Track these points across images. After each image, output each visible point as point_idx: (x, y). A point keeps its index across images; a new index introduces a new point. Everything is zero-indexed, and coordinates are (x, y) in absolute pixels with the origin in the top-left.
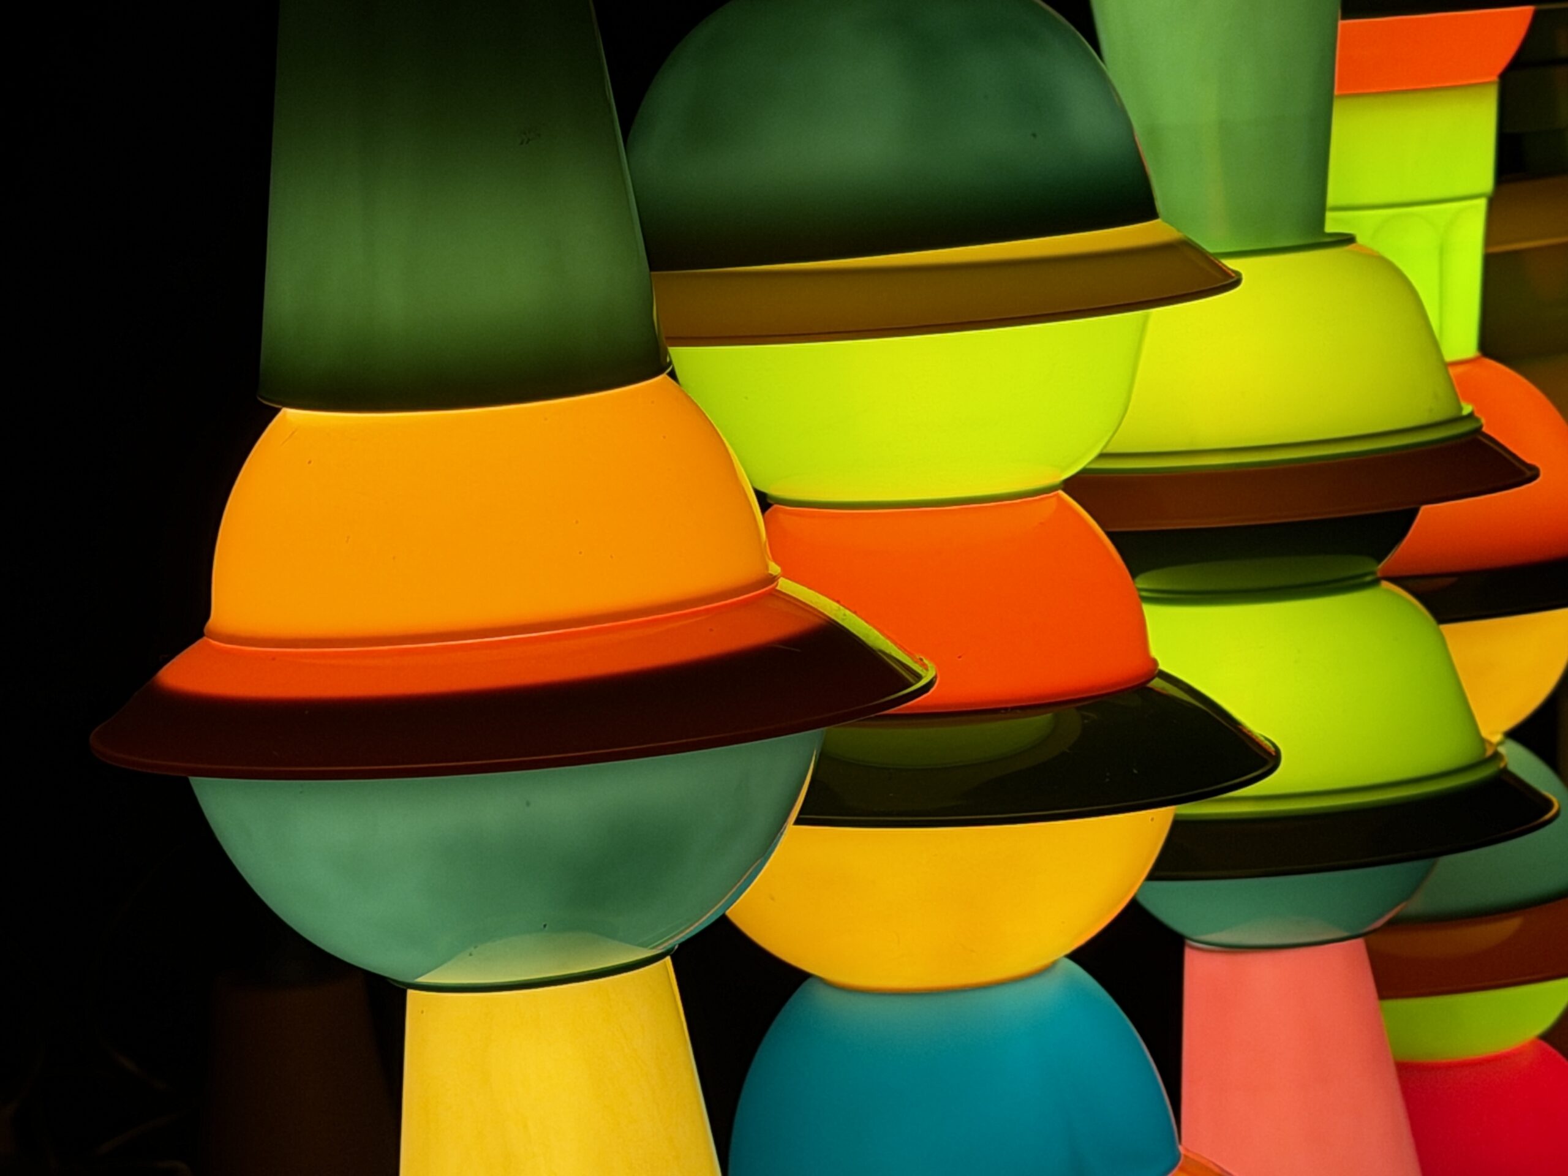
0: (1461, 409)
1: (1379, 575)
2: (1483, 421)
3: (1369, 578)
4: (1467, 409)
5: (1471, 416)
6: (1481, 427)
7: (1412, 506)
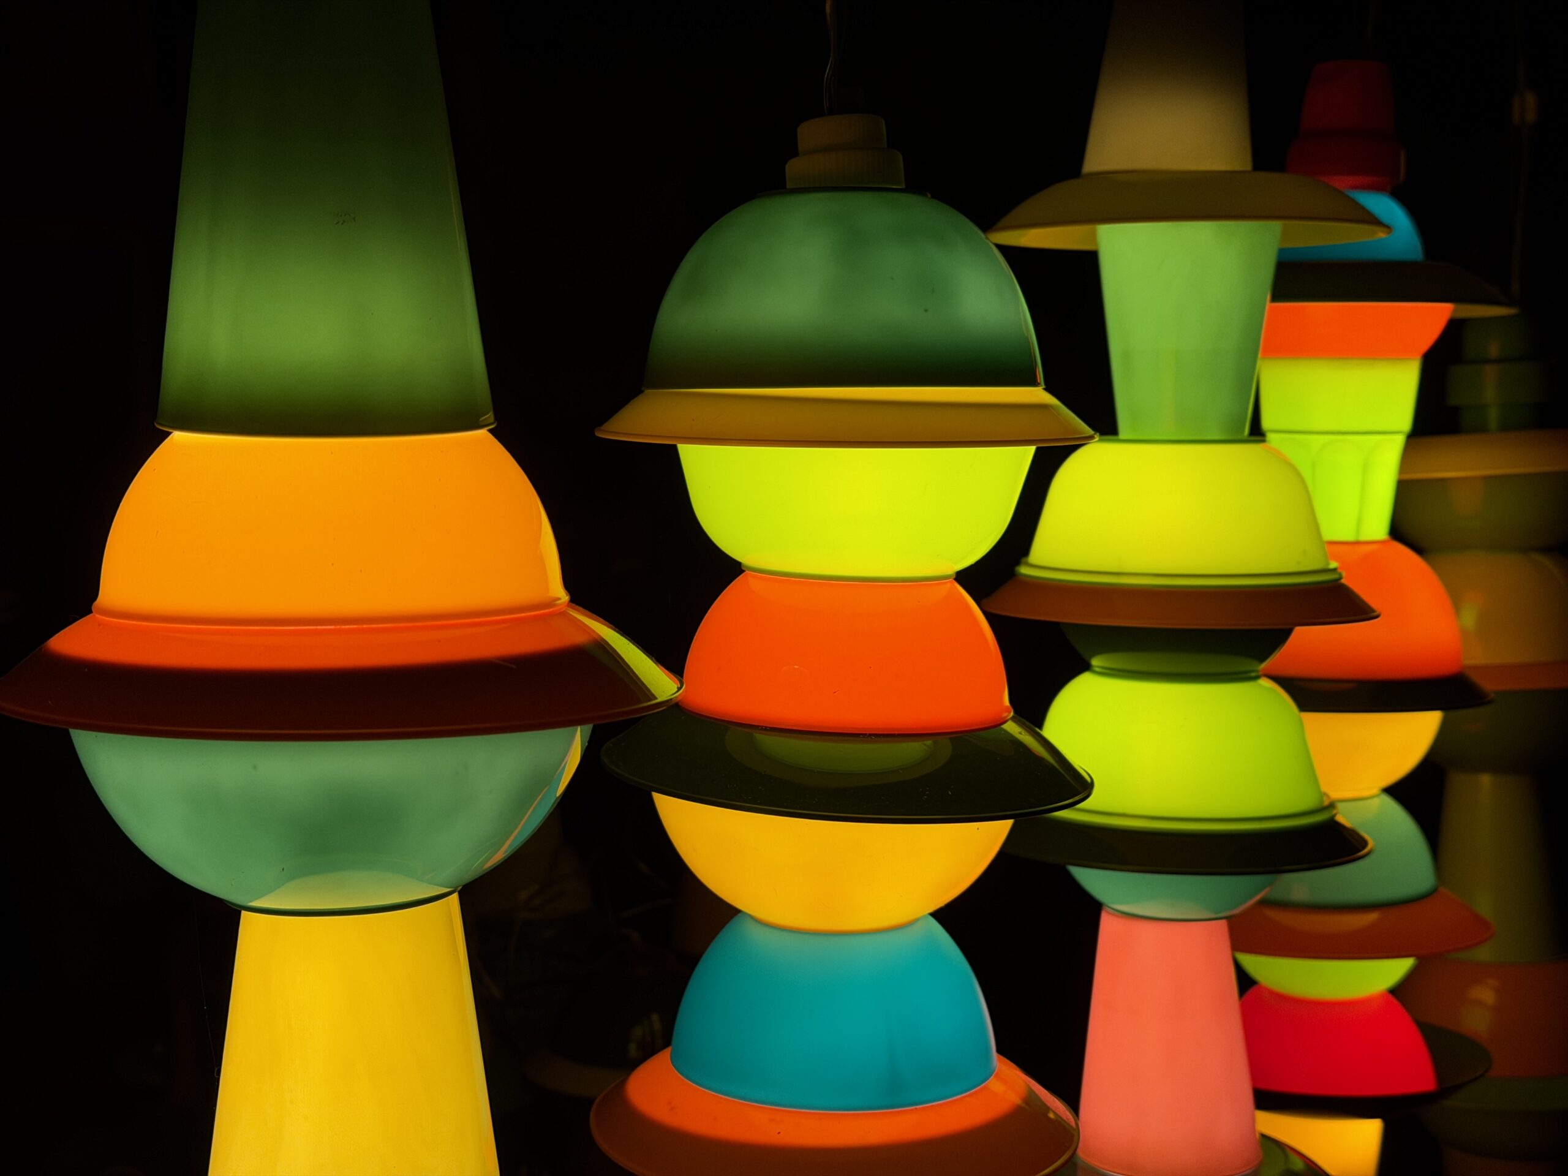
0: (1328, 564)
1: (1260, 673)
2: (1344, 574)
3: (1253, 674)
4: (1333, 565)
5: (1335, 570)
6: (1341, 578)
7: (1289, 627)
